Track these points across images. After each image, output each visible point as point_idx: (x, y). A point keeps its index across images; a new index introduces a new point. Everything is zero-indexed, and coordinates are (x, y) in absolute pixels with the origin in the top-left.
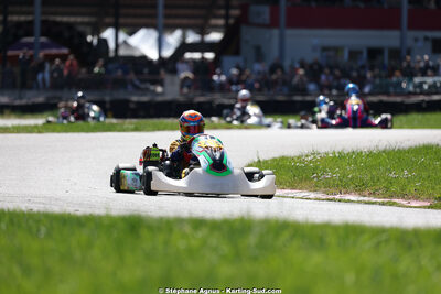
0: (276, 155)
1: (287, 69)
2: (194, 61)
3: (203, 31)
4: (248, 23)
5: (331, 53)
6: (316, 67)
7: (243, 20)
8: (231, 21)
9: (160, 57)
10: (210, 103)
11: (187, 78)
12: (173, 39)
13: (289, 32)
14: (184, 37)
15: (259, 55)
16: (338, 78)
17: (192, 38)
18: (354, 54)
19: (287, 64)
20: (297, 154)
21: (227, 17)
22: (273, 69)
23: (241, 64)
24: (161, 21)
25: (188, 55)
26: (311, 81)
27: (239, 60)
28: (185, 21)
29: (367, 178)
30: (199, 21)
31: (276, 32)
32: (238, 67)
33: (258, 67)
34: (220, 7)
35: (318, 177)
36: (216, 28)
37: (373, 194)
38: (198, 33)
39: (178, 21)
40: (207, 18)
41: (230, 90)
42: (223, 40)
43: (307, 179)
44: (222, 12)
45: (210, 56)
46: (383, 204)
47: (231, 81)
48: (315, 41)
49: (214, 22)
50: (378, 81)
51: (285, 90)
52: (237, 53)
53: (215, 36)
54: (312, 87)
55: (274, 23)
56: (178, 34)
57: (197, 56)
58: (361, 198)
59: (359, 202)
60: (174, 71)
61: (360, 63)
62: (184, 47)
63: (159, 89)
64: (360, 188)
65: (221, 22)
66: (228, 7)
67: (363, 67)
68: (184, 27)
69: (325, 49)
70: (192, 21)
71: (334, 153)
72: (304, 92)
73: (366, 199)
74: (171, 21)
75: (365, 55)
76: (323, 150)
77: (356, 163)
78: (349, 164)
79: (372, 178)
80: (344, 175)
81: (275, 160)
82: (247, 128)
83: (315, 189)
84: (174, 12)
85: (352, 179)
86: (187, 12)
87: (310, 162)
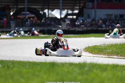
2: (70, 19)
3: (73, 10)
4: (86, 8)
5: (109, 16)
6: (105, 20)
7: (84, 7)
8: (81, 7)
9: (61, 18)
10: (75, 30)
11: (68, 23)
12: (64, 12)
13: (97, 10)
14: (67, 12)
15: (89, 17)
16: (111, 23)
17: (70, 12)
18: (116, 16)
19: (97, 19)
20: (100, 45)
21: (80, 6)
22: (93, 21)
23: (84, 19)
24: (61, 7)
25: (69, 17)
26: (103, 24)
27: (83, 18)
28: (68, 7)
29: (119, 51)
30: (72, 7)
31: (93, 10)
33: (88, 20)
34: (77, 3)
35: (105, 51)
36: (76, 9)
37: (121, 56)
38: (71, 11)
39: (66, 7)
40: (74, 6)
41: (80, 27)
42: (78, 12)
43: (102, 52)
44: (78, 5)
45: (75, 17)
46: (124, 59)
47: (81, 24)
48: (105, 13)
49: (76, 7)
50: (122, 24)
51: (96, 27)
52: (82, 16)
53: (76, 11)
54: (104, 26)
55: (93, 8)
56: (66, 11)
57: (71, 17)
58: (118, 57)
59: (117, 58)
60: (65, 21)
62: (68, 14)
63: (60, 26)
64: (117, 54)
65: (78, 7)
66: (80, 3)
67: (118, 20)
68: (68, 9)
69: (107, 15)
70: (70, 7)
71: (110, 44)
73: (119, 57)
74: (64, 7)
75: (119, 16)
76: (107, 44)
77: (116, 47)
78: (114, 48)
79: (121, 51)
80: (113, 51)
81: (93, 46)
82: (85, 37)
83: (105, 54)
84: (65, 5)
85: (115, 52)
86: (69, 5)
87: (103, 47)
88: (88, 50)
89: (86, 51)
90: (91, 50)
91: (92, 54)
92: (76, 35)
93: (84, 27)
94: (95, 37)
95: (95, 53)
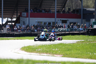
0: (28, 45)
1: (30, 26)
2: (10, 25)
3: (12, 19)
4: (22, 17)
5: (40, 23)
8: (18, 16)
10: (14, 34)
12: (5, 20)
13: (30, 18)
15: (24, 23)
17: (9, 20)
18: (45, 23)
19: (30, 25)
20: (33, 45)
21: (17, 15)
24: (3, 16)
25: (9, 23)
27: (20, 24)
32: (19, 26)
34: (15, 13)
35: (37, 50)
36: (14, 17)
37: (49, 54)
39: (6, 16)
40: (12, 15)
41: (18, 31)
42: (16, 20)
43: (35, 50)
46: (52, 56)
47: (18, 29)
48: (36, 21)
50: (50, 29)
53: (14, 19)
54: (36, 30)
55: (27, 17)
58: (47, 55)
59: (46, 56)
61: (46, 25)
63: (2, 31)
64: (47, 52)
66: (17, 13)
69: (38, 22)
70: (9, 16)
71: (41, 45)
72: (34, 31)
73: (48, 55)
74: (5, 16)
75: (47, 23)
76: (38, 44)
77: (46, 47)
78: (44, 47)
79: (49, 50)
80: (43, 50)
81: (28, 46)
82: (21, 39)
83: (37, 52)
84: (5, 14)
85: (45, 51)
86: (9, 14)
87: (36, 47)
88: (24, 49)
89: (22, 50)
90: (27, 49)
91: (27, 52)
92: (15, 38)
93: (21, 31)
94: (29, 39)
95: (29, 52)
